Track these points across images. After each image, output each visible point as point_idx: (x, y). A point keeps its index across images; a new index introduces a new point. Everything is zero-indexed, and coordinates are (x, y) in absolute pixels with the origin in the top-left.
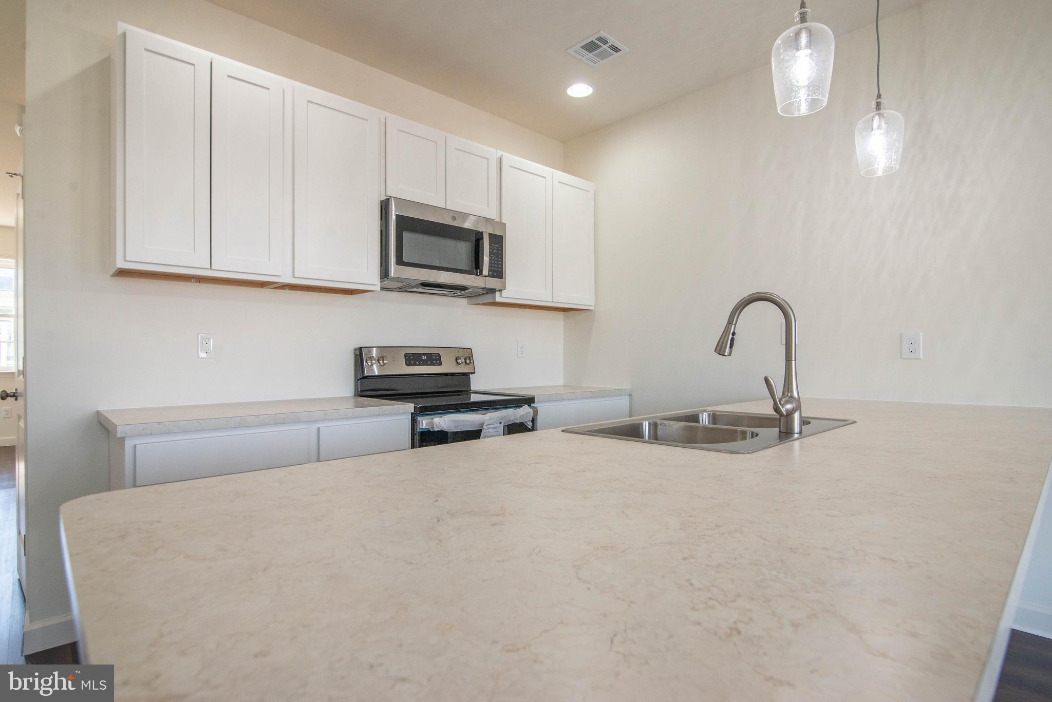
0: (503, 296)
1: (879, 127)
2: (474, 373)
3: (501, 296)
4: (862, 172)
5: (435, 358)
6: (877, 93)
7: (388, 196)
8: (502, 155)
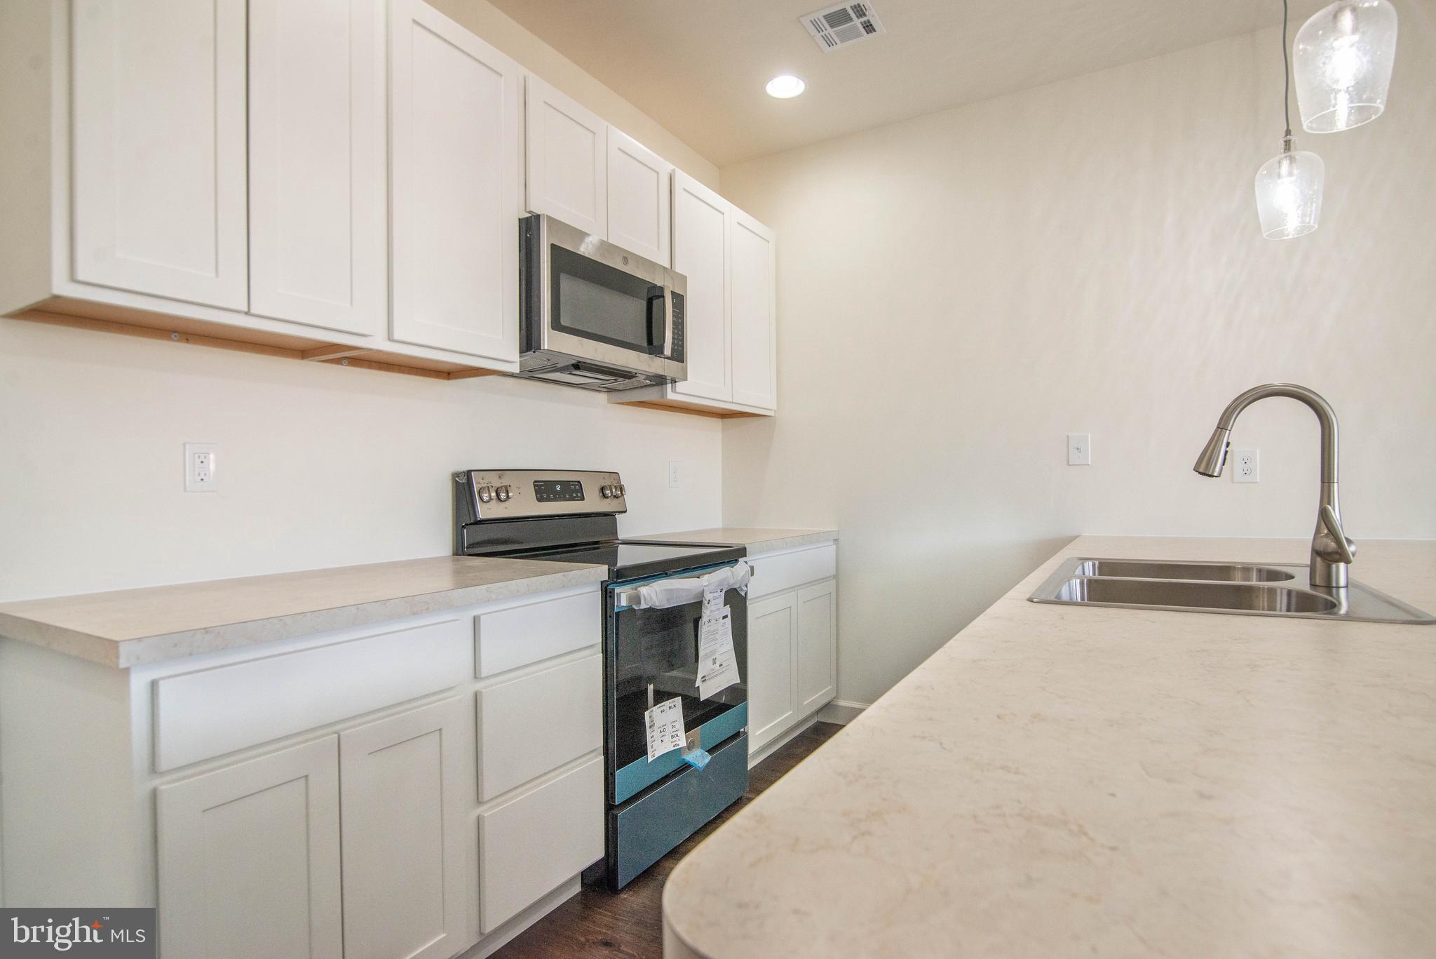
0: (677, 390)
1: (1290, 174)
2: (625, 512)
3: (673, 390)
4: (1266, 234)
5: (575, 487)
6: (1286, 129)
7: (529, 212)
8: (674, 170)
